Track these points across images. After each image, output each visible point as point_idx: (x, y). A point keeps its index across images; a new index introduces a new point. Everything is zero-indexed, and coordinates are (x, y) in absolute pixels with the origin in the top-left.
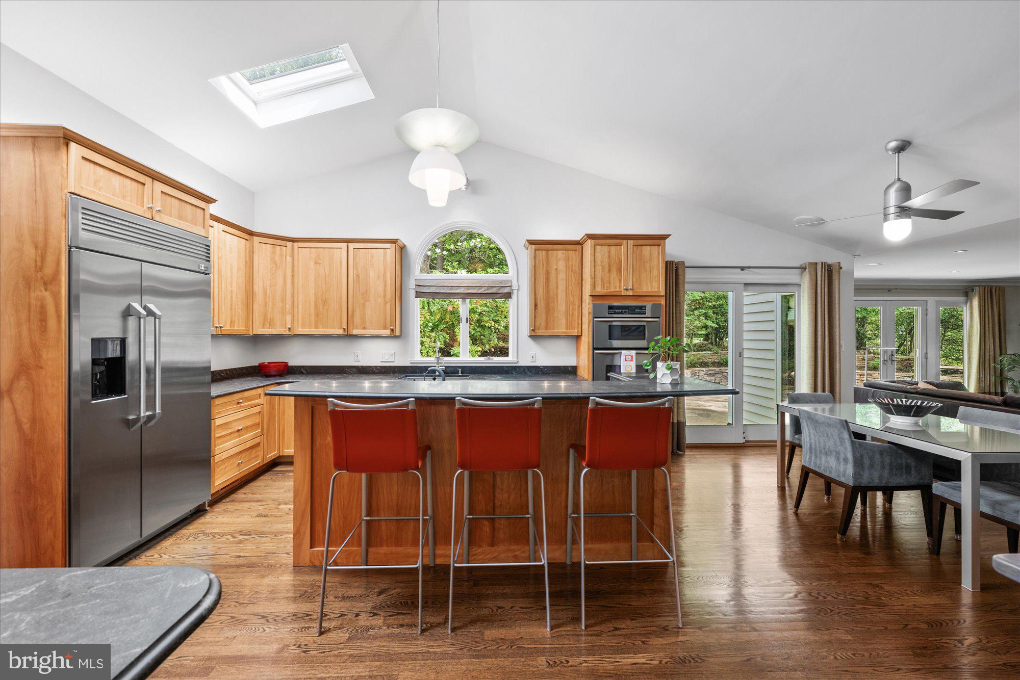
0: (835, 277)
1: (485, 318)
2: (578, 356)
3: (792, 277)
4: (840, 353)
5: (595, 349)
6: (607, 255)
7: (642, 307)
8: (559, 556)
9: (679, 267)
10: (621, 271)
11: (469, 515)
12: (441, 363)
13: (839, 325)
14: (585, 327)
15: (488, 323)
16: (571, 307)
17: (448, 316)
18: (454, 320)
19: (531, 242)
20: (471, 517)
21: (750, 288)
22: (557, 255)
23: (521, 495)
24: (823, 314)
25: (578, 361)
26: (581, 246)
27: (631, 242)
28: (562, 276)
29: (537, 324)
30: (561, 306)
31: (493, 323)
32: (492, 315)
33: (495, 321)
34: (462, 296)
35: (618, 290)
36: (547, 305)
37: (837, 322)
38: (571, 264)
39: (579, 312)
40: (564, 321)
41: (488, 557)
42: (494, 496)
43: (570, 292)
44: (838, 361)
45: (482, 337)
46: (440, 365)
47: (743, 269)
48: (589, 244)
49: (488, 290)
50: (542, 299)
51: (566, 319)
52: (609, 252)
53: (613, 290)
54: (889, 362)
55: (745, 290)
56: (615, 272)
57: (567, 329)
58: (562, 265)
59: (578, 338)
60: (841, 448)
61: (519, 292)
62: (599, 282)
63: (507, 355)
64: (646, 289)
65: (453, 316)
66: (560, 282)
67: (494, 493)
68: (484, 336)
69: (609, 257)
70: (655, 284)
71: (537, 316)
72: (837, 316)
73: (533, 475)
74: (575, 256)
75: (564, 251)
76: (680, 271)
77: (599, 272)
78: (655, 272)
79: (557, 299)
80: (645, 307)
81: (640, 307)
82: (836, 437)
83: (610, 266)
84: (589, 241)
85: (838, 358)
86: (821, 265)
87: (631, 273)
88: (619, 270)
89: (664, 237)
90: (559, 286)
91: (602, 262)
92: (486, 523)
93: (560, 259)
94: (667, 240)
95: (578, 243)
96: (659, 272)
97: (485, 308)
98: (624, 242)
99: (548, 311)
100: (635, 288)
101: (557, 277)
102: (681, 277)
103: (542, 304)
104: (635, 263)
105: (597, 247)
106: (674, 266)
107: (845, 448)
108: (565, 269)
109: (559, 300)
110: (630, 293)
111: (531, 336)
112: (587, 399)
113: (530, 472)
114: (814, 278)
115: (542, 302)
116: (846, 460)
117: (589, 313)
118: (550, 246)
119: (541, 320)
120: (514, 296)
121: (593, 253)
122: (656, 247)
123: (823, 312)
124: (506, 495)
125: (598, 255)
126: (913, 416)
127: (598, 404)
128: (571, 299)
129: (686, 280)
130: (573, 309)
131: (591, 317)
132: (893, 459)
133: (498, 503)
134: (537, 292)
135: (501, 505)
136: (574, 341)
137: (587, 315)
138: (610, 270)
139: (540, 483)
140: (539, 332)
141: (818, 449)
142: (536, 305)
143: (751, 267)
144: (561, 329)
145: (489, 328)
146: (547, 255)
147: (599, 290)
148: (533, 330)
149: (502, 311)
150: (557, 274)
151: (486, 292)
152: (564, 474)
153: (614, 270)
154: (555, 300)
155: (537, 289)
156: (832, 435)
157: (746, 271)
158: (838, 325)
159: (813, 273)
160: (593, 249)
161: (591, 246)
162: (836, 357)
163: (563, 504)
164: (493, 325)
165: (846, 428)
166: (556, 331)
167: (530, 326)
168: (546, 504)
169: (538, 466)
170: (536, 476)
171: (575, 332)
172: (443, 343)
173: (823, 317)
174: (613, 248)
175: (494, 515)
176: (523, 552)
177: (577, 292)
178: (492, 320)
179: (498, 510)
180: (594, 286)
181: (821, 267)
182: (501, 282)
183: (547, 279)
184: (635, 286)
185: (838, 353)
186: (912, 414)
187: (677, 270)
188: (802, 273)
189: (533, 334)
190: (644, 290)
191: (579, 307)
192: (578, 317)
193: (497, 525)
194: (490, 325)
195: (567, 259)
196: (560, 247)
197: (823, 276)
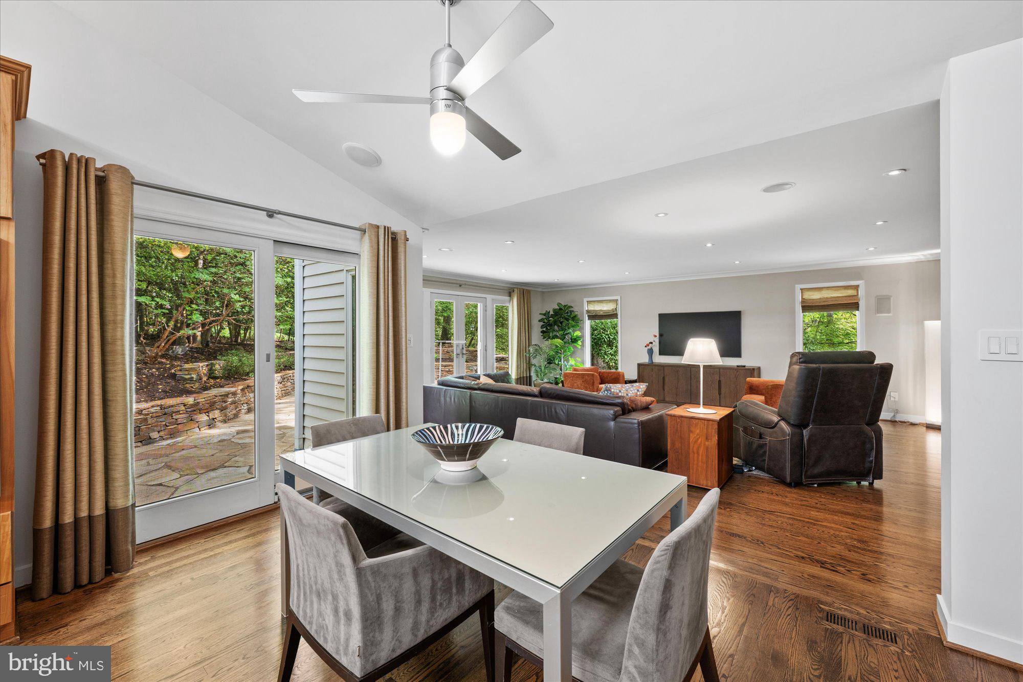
0: (401, 249)
3: (348, 241)
4: (406, 349)
13: (406, 312)
21: (285, 250)
24: (386, 297)
37: (403, 308)
44: (404, 361)
47: (271, 214)
54: (461, 356)
60: (339, 587)
72: (403, 302)
76: (114, 186)
82: (330, 560)
85: (404, 356)
86: (383, 230)
102: (116, 199)
107: (346, 587)
114: (376, 246)
116: (348, 615)
123: (386, 295)
126: (468, 460)
132: (436, 577)
141: (307, 580)
143: (285, 214)
156: (325, 556)
157: (276, 218)
158: (404, 313)
159: (375, 240)
162: (402, 355)
165: (345, 542)
173: (386, 301)
181: (383, 232)
185: (404, 350)
186: (468, 456)
188: (362, 238)
197: (386, 245)
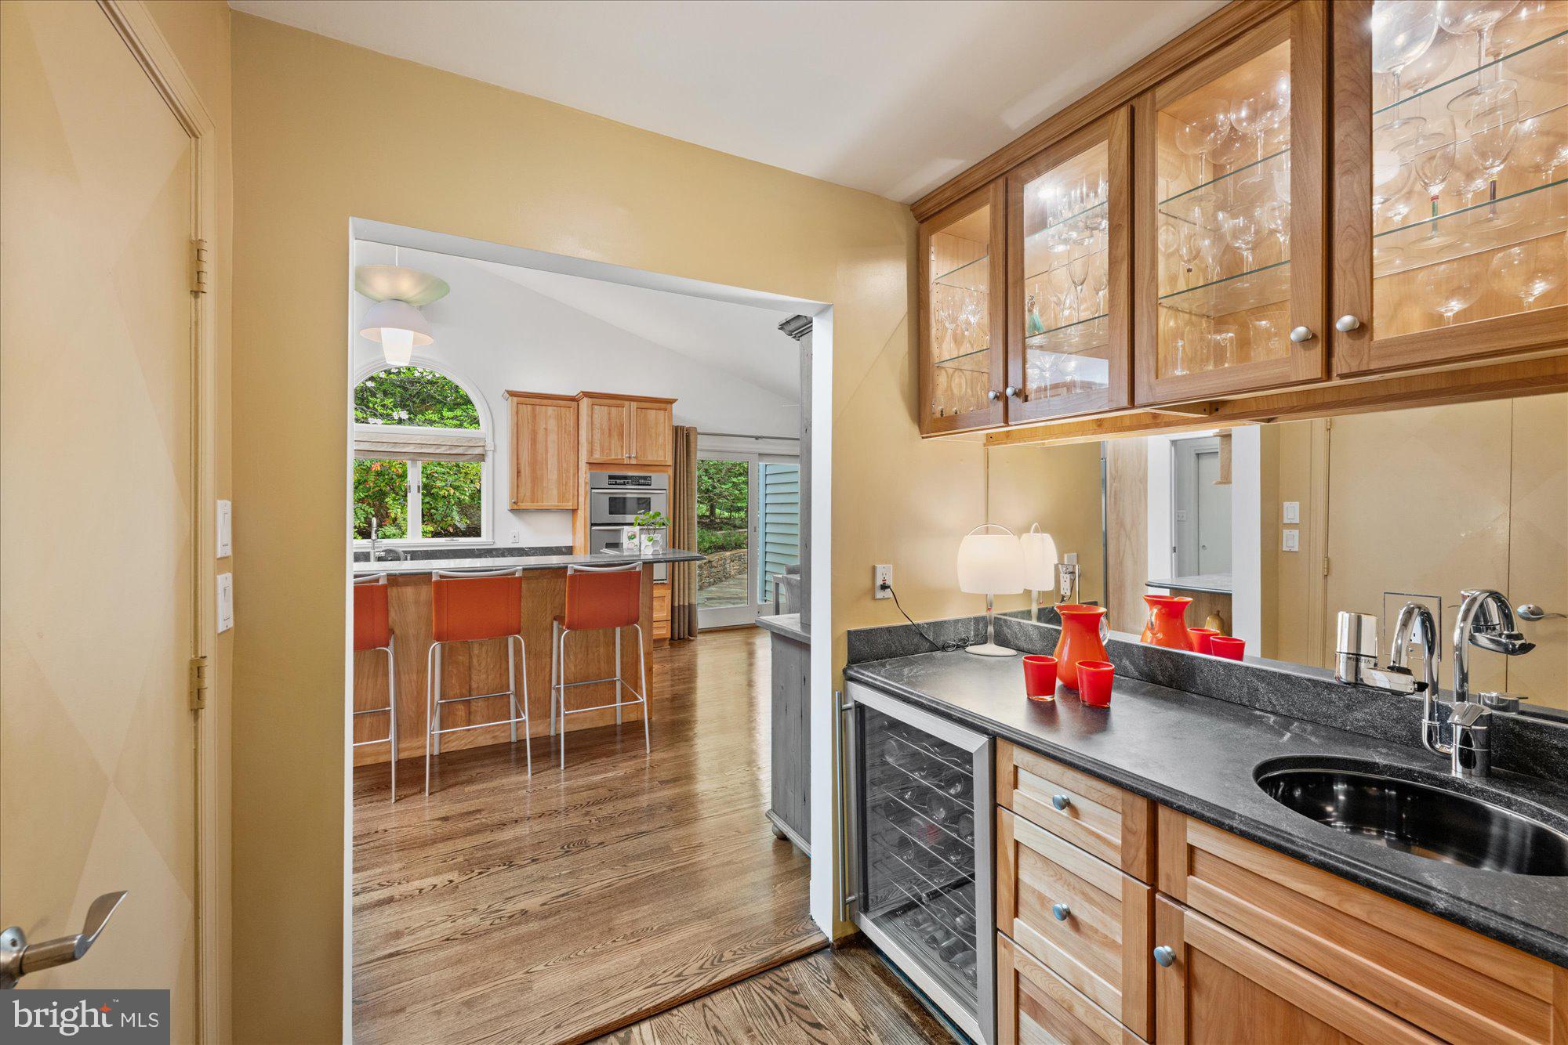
1: (439, 483)
2: (574, 534)
5: (593, 525)
6: (606, 417)
7: (647, 477)
8: (541, 730)
9: (691, 434)
10: (622, 437)
11: (441, 699)
12: (377, 548)
14: (581, 499)
15: (444, 491)
16: (564, 475)
17: (372, 478)
18: (382, 485)
19: (512, 394)
20: (444, 701)
21: (765, 458)
22: (546, 413)
23: (500, 674)
25: (574, 540)
26: (576, 403)
27: (634, 405)
28: (553, 437)
29: (521, 495)
30: (552, 474)
31: (452, 491)
32: (450, 479)
33: (456, 488)
34: (411, 456)
35: (620, 457)
36: (534, 471)
38: (564, 423)
39: (574, 482)
40: (555, 492)
41: (463, 742)
42: (470, 679)
43: (563, 457)
45: (433, 511)
46: (376, 550)
47: (757, 438)
48: (585, 403)
49: (450, 449)
50: (527, 463)
51: (559, 489)
52: (609, 414)
53: (613, 457)
55: (759, 460)
56: (616, 437)
57: (559, 501)
58: (552, 424)
59: (574, 511)
61: (496, 455)
62: (597, 447)
63: (478, 535)
64: (651, 457)
65: (381, 479)
66: (550, 445)
67: (470, 676)
68: (437, 510)
69: (609, 419)
70: (662, 452)
71: (520, 485)
73: (514, 641)
74: (570, 415)
75: (555, 408)
76: (692, 438)
77: (597, 436)
78: (661, 440)
79: (547, 464)
80: (650, 477)
81: (645, 478)
83: (610, 430)
84: (585, 399)
87: (635, 441)
88: (621, 435)
89: (671, 402)
90: (550, 450)
91: (601, 425)
92: (461, 707)
93: (550, 417)
94: (674, 405)
95: (572, 399)
96: (665, 440)
97: (439, 469)
98: (627, 403)
99: (536, 480)
100: (639, 455)
101: (546, 438)
102: (692, 445)
103: (527, 472)
104: (639, 429)
105: (596, 407)
106: (685, 432)
108: (556, 429)
109: (549, 467)
110: (633, 462)
111: (512, 510)
112: (567, 567)
113: (511, 640)
115: (527, 468)
117: (586, 483)
118: (538, 401)
119: (526, 490)
120: (489, 459)
121: (590, 413)
122: (663, 412)
124: (483, 676)
125: (596, 416)
127: (576, 571)
128: (565, 465)
129: (698, 447)
130: (568, 478)
131: (588, 488)
133: (474, 685)
134: (520, 457)
135: (478, 687)
136: (568, 517)
137: (583, 485)
138: (610, 435)
139: (522, 659)
140: (523, 505)
142: (518, 472)
143: (764, 437)
144: (552, 501)
145: (444, 497)
146: (534, 411)
147: (598, 457)
148: (514, 503)
149: (466, 474)
150: (547, 435)
151: (448, 452)
152: (548, 648)
153: (615, 434)
154: (544, 466)
155: (520, 453)
157: (760, 441)
160: (590, 409)
161: (588, 406)
163: (547, 679)
164: (452, 494)
166: (546, 504)
167: (511, 497)
168: (528, 681)
169: (518, 632)
170: (517, 643)
171: (570, 506)
172: (363, 519)
174: (613, 410)
175: (470, 696)
176: (504, 732)
177: (572, 457)
178: (451, 486)
179: (474, 693)
180: (591, 452)
182: (471, 440)
183: (534, 441)
184: (640, 453)
187: (688, 436)
189: (515, 507)
190: (650, 458)
191: (574, 475)
192: (574, 486)
193: (473, 708)
194: (447, 493)
195: (559, 418)
196: (550, 401)
